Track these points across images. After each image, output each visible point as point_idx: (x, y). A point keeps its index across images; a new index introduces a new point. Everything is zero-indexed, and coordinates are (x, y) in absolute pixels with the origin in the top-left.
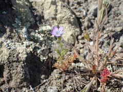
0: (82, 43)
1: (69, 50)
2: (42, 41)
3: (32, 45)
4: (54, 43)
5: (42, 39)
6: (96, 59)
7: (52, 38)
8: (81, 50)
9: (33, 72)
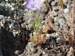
0: (55, 11)
1: (43, 18)
2: (14, 11)
3: (2, 19)
4: (26, 12)
5: (13, 9)
6: (72, 29)
7: (24, 6)
8: (55, 19)
9: (6, 49)
